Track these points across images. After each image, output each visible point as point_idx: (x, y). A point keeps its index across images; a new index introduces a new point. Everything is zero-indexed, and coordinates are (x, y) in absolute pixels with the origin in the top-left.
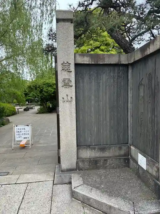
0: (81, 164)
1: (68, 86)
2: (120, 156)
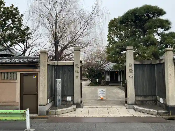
0: (136, 102)
1: (131, 72)
2: (153, 100)
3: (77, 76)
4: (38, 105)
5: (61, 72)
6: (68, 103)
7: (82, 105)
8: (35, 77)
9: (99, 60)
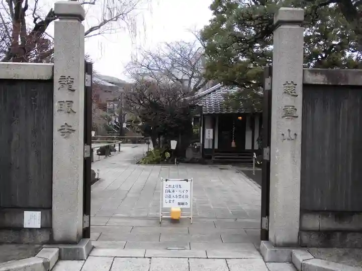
1: (291, 117)
3: (66, 127)
6: (27, 238)
7: (84, 247)
9: (186, 77)
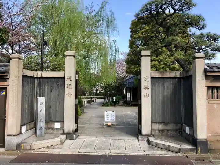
0: (153, 132)
1: (147, 89)
2: (176, 129)
3: (69, 93)
4: (6, 134)
5: (46, 87)
6: (55, 132)
7: (75, 135)
8: (4, 93)
